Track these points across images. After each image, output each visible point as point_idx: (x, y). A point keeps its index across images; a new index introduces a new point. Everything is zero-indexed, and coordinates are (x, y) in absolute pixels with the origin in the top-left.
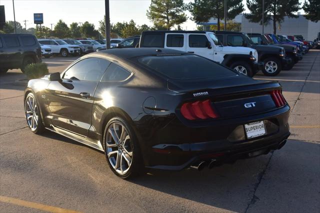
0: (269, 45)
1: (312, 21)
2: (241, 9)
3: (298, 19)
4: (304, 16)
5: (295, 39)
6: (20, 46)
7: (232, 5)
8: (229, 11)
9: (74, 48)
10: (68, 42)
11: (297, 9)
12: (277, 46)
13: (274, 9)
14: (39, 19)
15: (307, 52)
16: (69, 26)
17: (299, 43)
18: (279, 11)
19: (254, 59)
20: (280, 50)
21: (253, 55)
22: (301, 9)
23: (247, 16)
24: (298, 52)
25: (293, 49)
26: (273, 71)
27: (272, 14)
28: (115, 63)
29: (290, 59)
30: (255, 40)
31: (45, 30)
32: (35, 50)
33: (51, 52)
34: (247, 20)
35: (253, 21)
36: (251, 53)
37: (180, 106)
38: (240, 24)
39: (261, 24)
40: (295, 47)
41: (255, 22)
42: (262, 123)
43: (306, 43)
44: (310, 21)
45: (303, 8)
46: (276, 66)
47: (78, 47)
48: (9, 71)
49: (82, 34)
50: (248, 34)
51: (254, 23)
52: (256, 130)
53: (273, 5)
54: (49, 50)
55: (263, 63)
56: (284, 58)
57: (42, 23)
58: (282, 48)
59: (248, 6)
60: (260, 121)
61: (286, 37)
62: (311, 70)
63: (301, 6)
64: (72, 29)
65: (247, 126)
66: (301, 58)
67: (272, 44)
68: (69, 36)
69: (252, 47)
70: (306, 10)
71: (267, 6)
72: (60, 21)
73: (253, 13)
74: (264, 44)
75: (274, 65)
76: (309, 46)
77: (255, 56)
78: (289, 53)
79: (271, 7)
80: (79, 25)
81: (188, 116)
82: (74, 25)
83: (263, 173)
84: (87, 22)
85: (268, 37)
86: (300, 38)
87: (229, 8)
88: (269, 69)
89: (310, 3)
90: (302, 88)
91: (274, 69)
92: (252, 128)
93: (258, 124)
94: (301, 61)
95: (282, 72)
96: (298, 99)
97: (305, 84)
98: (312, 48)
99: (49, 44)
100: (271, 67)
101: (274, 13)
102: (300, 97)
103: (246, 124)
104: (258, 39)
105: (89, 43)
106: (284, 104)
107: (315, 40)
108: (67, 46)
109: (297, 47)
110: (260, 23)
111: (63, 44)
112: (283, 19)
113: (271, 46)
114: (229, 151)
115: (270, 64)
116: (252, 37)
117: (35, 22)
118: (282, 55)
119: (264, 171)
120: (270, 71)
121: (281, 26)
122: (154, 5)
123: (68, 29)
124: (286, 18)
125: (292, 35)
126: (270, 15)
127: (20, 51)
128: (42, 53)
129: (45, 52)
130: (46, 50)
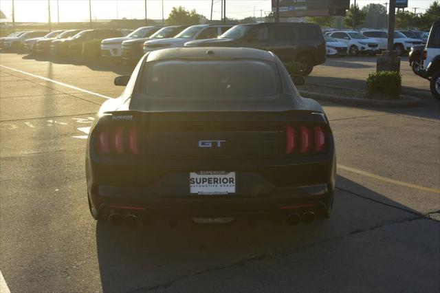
6: (294, 38)
9: (414, 43)
42: (232, 175)
47: (419, 43)
52: (213, 184)
57: (406, 6)
60: (227, 171)
65: (193, 175)
92: (205, 180)
93: (220, 176)
103: (193, 171)
108: (404, 40)
111: (400, 37)
127: (293, 45)
128: (364, 48)
129: (367, 48)
130: (370, 45)
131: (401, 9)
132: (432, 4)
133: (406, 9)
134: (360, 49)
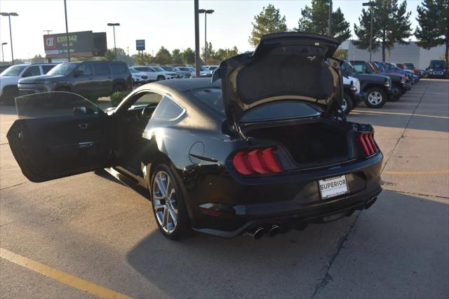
0: (373, 74)
1: (424, 48)
2: (348, 35)
3: (409, 46)
4: (415, 43)
5: (405, 67)
6: (110, 72)
7: (338, 31)
8: (335, 37)
9: (172, 75)
10: (166, 69)
11: (408, 36)
12: (382, 75)
13: (383, 35)
14: (141, 46)
15: (417, 81)
16: (171, 53)
17: (409, 72)
18: (388, 37)
19: (355, 89)
20: (386, 80)
21: (354, 85)
22: (412, 35)
23: (354, 43)
24: (407, 81)
25: (401, 78)
26: (377, 103)
27: (381, 40)
28: (168, 96)
29: (397, 90)
30: (359, 68)
31: (147, 57)
32: (126, 78)
33: (148, 79)
34: (355, 47)
35: (360, 48)
36: (352, 82)
37: (231, 156)
38: (347, 51)
39: (369, 51)
40: (403, 76)
41: (363, 49)
42: (343, 177)
43: (417, 72)
44: (421, 48)
45: (415, 34)
46: (381, 98)
47: (175, 75)
48: (100, 99)
49: (183, 61)
50: (352, 62)
51: (361, 50)
52: (334, 188)
53: (382, 31)
54: (146, 77)
55: (365, 94)
56: (390, 89)
57: (144, 49)
58: (388, 77)
59: (356, 32)
60: (340, 175)
61: (395, 65)
62: (420, 102)
63: (412, 32)
64: (174, 55)
65: (321, 182)
66: (410, 89)
67: (377, 73)
68: (169, 63)
69: (354, 77)
70: (418, 37)
71: (376, 32)
72: (162, 47)
73: (361, 39)
74: (369, 73)
75: (378, 95)
76: (420, 75)
77: (357, 85)
78: (396, 83)
79: (380, 33)
80: (181, 51)
81: (243, 170)
82: (176, 52)
83: (345, 239)
84: (189, 49)
85: (373, 65)
86: (411, 66)
87: (335, 34)
88: (372, 101)
89: (423, 29)
90: (407, 123)
91: (379, 100)
92: (329, 185)
93: (337, 180)
94: (410, 92)
95: (387, 103)
96: (402, 137)
97: (411, 118)
98: (422, 77)
99: (146, 71)
100: (375, 98)
101: (384, 40)
102: (405, 135)
103: (321, 179)
104: (363, 67)
105: (187, 70)
106: (375, 151)
107: (427, 69)
108: (164, 73)
109: (406, 75)
110: (367, 49)
111: (160, 71)
112: (392, 46)
113: (376, 75)
114: (296, 216)
115: (373, 94)
116: (356, 65)
117: (138, 49)
118: (388, 85)
119: (347, 236)
120: (374, 102)
121: (390, 53)
122: (256, 30)
123: (169, 55)
124: (396, 44)
125: (402, 63)
126: (379, 42)
127: (109, 78)
128: (138, 79)
129: (141, 79)
130: (143, 77)
131: (141, 52)
132: (161, 48)
133: (144, 51)
134: (135, 81)
